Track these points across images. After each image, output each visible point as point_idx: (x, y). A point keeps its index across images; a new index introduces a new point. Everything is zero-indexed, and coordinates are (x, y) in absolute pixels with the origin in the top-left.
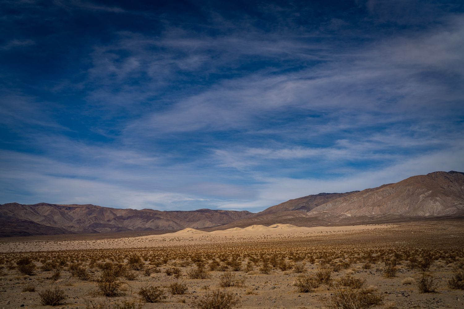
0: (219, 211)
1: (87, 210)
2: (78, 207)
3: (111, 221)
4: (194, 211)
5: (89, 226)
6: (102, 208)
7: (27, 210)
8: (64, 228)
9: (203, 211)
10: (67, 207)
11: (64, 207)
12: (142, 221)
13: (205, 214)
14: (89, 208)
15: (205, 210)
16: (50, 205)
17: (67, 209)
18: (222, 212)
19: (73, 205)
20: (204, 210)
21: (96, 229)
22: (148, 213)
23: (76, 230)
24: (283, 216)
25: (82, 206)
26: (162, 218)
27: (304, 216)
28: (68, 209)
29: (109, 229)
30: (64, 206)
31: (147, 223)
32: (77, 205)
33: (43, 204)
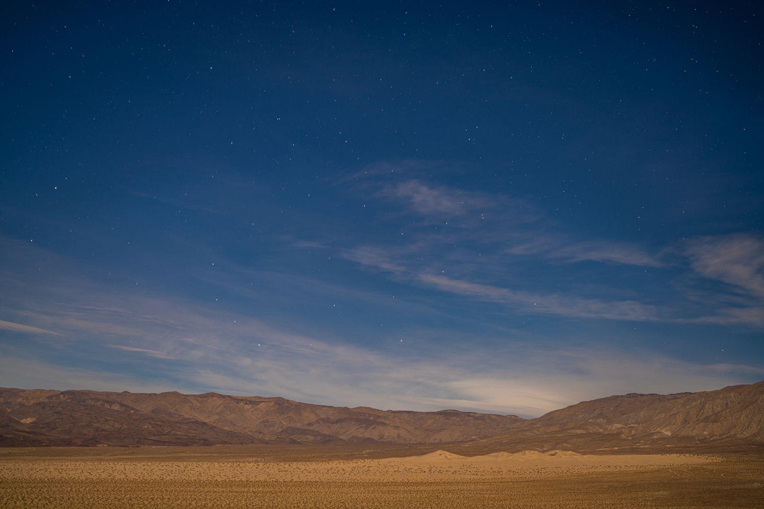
0: (472, 414)
1: (277, 406)
2: (263, 402)
3: (313, 425)
4: (434, 413)
5: (282, 432)
6: (298, 404)
7: (192, 403)
8: (250, 433)
9: (449, 413)
10: (246, 400)
11: (242, 400)
12: (358, 427)
13: (452, 418)
14: (279, 404)
15: (451, 413)
16: (223, 397)
17: (246, 403)
18: (476, 416)
19: (255, 397)
20: (449, 411)
21: (293, 436)
22: (367, 415)
23: (267, 438)
24: (570, 429)
25: (269, 400)
26: (388, 422)
27: (601, 430)
28: (248, 403)
29: (312, 438)
30: (242, 398)
31: (366, 430)
32: (260, 398)
33: (213, 395)
